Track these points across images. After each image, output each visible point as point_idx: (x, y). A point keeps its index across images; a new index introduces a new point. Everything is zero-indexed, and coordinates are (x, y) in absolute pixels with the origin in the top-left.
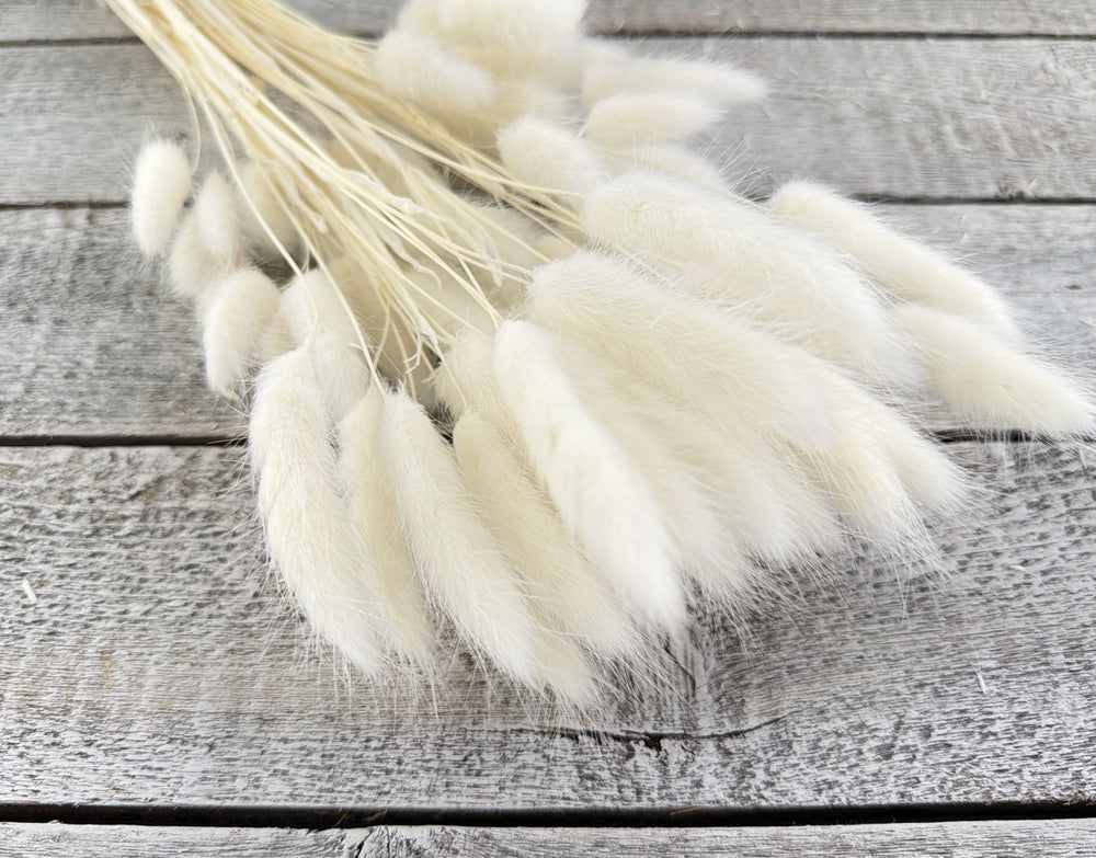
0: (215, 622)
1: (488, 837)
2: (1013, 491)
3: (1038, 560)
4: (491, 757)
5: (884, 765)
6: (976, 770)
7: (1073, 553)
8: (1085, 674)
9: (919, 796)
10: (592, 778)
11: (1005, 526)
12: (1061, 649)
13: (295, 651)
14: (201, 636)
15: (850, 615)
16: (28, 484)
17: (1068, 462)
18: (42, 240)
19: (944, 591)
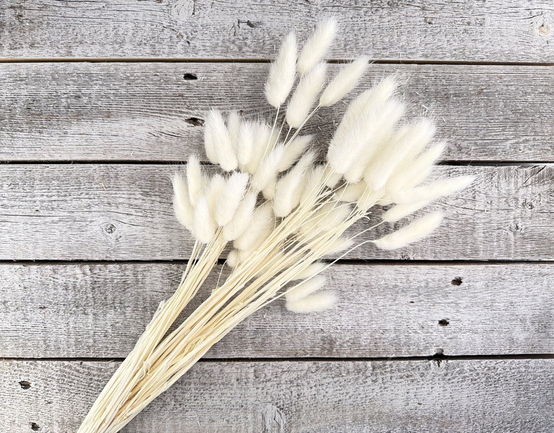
0: (166, 412)
2: (369, 376)
3: (370, 396)
7: (379, 394)
8: (372, 424)
11: (364, 387)
12: (368, 418)
13: (187, 419)
14: (163, 415)
15: (319, 410)
16: (106, 373)
17: (387, 368)
18: (77, 279)
19: (344, 404)
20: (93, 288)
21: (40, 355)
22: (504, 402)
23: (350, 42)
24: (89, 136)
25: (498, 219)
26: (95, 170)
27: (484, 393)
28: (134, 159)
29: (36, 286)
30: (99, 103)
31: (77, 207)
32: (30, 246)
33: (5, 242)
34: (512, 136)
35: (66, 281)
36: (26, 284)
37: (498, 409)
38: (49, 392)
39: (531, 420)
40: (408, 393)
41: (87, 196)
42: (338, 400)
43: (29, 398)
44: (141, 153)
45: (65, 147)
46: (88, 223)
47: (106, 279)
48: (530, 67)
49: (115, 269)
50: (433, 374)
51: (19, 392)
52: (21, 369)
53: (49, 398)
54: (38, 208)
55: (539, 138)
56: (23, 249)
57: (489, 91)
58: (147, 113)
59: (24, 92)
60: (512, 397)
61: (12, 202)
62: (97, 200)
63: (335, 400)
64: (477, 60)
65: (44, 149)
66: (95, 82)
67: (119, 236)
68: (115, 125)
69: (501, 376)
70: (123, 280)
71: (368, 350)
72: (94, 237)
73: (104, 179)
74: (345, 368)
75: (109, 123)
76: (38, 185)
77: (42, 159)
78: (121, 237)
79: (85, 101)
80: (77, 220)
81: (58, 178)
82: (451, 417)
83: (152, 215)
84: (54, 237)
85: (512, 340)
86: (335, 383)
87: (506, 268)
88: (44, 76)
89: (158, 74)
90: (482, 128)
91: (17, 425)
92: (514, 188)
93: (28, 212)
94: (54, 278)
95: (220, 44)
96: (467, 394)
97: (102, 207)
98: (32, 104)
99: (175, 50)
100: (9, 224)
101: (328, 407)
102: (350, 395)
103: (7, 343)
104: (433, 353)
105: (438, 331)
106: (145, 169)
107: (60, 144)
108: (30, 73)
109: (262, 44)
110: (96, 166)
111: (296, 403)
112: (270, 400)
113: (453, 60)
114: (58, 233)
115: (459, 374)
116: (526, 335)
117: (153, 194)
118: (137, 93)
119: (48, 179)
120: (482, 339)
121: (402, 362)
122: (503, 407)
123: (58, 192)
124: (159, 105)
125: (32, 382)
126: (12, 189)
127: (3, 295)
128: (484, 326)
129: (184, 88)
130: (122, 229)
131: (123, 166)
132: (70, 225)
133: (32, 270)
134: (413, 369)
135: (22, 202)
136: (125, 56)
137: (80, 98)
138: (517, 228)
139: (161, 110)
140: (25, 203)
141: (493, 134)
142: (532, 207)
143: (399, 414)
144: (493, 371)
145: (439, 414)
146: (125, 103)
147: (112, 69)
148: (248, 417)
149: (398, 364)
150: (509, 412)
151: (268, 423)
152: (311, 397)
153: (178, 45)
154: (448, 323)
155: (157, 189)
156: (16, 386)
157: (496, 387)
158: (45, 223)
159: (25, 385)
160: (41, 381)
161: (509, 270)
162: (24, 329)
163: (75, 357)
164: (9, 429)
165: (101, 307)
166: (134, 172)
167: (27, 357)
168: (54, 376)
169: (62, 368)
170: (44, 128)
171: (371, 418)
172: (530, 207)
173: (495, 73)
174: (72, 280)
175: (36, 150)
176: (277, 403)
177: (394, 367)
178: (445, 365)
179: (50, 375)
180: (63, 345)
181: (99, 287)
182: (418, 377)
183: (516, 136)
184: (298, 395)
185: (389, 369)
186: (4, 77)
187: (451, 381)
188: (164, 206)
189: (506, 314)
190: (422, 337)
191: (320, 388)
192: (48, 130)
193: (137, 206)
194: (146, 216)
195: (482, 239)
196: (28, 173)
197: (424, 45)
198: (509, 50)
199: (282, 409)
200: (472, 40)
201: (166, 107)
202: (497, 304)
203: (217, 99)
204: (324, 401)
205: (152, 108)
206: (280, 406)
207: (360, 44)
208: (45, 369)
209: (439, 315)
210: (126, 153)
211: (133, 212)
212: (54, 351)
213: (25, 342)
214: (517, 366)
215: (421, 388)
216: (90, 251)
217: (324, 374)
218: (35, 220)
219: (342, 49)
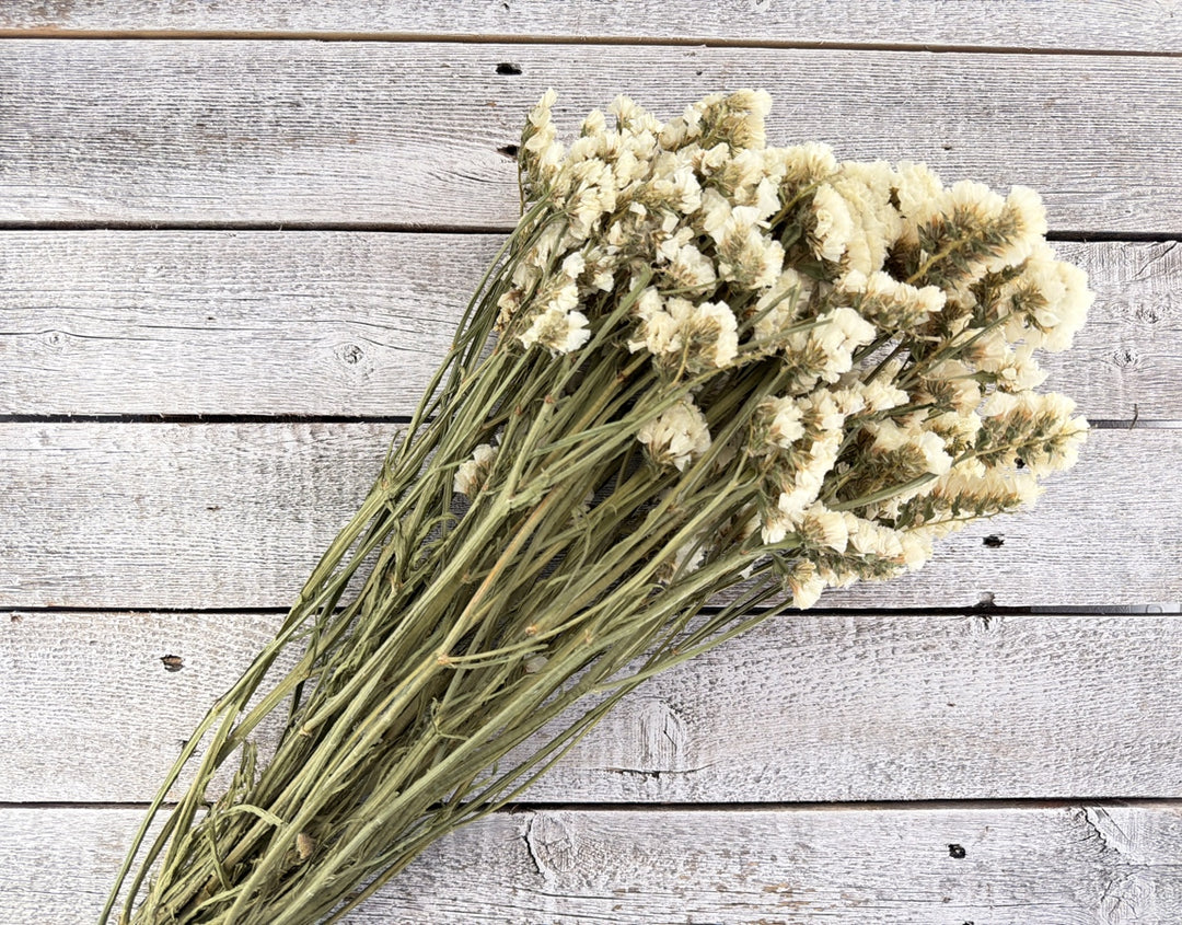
1: (585, 816)
2: (851, 647)
3: (852, 687)
4: (585, 781)
5: (756, 785)
6: (795, 788)
7: (871, 684)
8: (858, 745)
9: (768, 799)
10: (628, 790)
11: (840, 668)
12: (850, 733)
15: (753, 714)
17: (886, 630)
18: (285, 451)
19: (801, 702)
20: (317, 470)
21: (205, 602)
22: (1116, 703)
23: (806, 11)
24: (316, 177)
25: (1090, 341)
26: (326, 241)
27: (1077, 683)
28: (399, 221)
29: (203, 466)
30: (336, 116)
31: (288, 312)
32: (195, 387)
33: (145, 379)
34: (1113, 187)
35: (263, 455)
36: (183, 461)
37: (1105, 717)
38: (221, 678)
39: (1172, 740)
40: (927, 682)
41: (308, 292)
42: (789, 693)
43: (179, 690)
44: (414, 211)
45: (268, 197)
46: (309, 343)
47: (342, 451)
48: (1141, 58)
49: (361, 432)
50: (976, 645)
51: (160, 678)
52: (165, 630)
53: (219, 690)
54: (212, 314)
55: (1163, 189)
56: (180, 392)
57: (1065, 101)
58: (426, 136)
59: (194, 95)
60: (1132, 693)
61: (163, 303)
62: (329, 299)
63: (784, 693)
64: (1041, 45)
65: (229, 201)
66: (329, 77)
67: (369, 368)
68: (367, 158)
69: (1109, 648)
70: (376, 454)
71: (846, 594)
72: (320, 371)
73: (341, 259)
74: (802, 629)
75: (353, 154)
76: (213, 268)
77: (224, 220)
78: (372, 370)
79: (310, 113)
80: (288, 336)
81: (253, 257)
82: (1013, 733)
83: (433, 330)
84: (242, 370)
85: (1126, 577)
86: (784, 658)
87: (1111, 436)
88: (233, 64)
89: (448, 63)
90: (1055, 171)
91: (152, 745)
92: (1118, 283)
93: (192, 320)
94: (239, 449)
95: (566, 10)
96: (1043, 685)
97: (338, 312)
98: (209, 116)
99: (483, 20)
100: (155, 344)
101: (771, 707)
102: (812, 684)
103: (141, 579)
104: (973, 603)
105: (981, 557)
106: (420, 241)
107: (258, 192)
108: (207, 58)
109: (644, 11)
110: (329, 234)
111: (708, 698)
112: (656, 692)
113: (998, 44)
114: (249, 362)
115: (1027, 643)
116: (1155, 566)
117: (435, 289)
118: (408, 97)
119: (235, 259)
120: (1069, 575)
121: (915, 618)
122: (1114, 712)
123: (253, 283)
124: (448, 122)
125: (188, 658)
126: (163, 276)
127: (137, 484)
128: (1071, 548)
129: (497, 89)
130: (374, 355)
131: (380, 236)
132: (274, 347)
133: (195, 433)
134: (937, 633)
135: (180, 303)
136: (387, 28)
137: (299, 106)
138: (1128, 358)
139: (453, 131)
140: (187, 304)
141: (1077, 181)
142: (1155, 319)
143: (910, 724)
144: (1092, 638)
145: (989, 725)
146: (385, 117)
147: (362, 53)
148: (612, 727)
149: (906, 623)
150: (1126, 724)
151: (652, 739)
152: (736, 687)
153: (487, 11)
154: (1001, 543)
155: (442, 280)
156: (155, 665)
157: (1100, 672)
158: (225, 342)
159: (172, 663)
160: (205, 655)
161: (1115, 439)
162: (175, 550)
163: (274, 606)
164: (136, 753)
165: (331, 508)
166: (400, 247)
167: (179, 607)
168: (231, 645)
169: (248, 628)
170: (228, 161)
171: (856, 732)
172: (1151, 319)
173: (1076, 69)
174: (274, 452)
175: (212, 203)
176: (670, 699)
177: (899, 628)
178: (998, 626)
179: (222, 644)
180: (252, 583)
181: (328, 467)
182: (946, 649)
183: (1120, 187)
184: (711, 683)
185: (889, 633)
186: (155, 67)
187: (1010, 659)
188: (456, 313)
189: (1114, 525)
190: (953, 570)
191: (754, 668)
192: (237, 165)
193: (404, 312)
194: (421, 332)
195: (1062, 379)
196: (195, 247)
197: (942, 17)
198: (1099, 28)
199: (681, 712)
200: (1032, 9)
201: (461, 125)
202: (1094, 506)
203: (559, 110)
204: (761, 695)
205: (435, 126)
206: (676, 705)
207: (825, 14)
208: (214, 631)
209: (983, 527)
210: (385, 210)
211: (397, 323)
212: (232, 594)
213: (176, 576)
214: (1140, 629)
215: (953, 671)
216: (312, 397)
217: (762, 641)
218: (205, 336)
219: (791, 22)
